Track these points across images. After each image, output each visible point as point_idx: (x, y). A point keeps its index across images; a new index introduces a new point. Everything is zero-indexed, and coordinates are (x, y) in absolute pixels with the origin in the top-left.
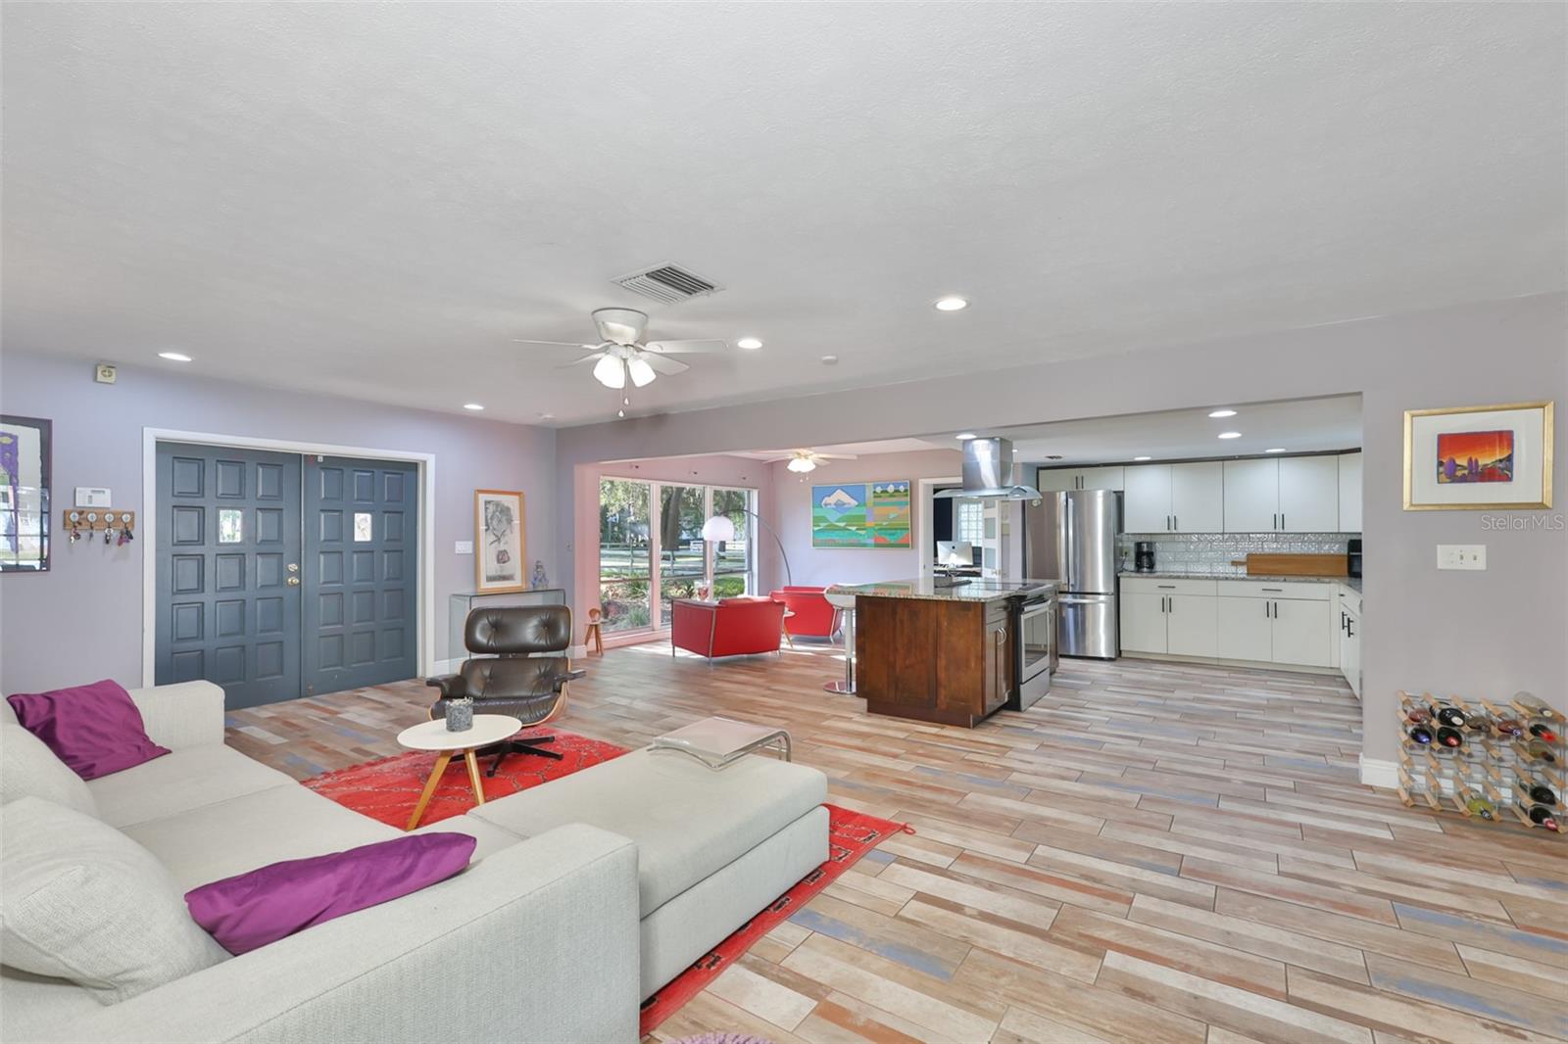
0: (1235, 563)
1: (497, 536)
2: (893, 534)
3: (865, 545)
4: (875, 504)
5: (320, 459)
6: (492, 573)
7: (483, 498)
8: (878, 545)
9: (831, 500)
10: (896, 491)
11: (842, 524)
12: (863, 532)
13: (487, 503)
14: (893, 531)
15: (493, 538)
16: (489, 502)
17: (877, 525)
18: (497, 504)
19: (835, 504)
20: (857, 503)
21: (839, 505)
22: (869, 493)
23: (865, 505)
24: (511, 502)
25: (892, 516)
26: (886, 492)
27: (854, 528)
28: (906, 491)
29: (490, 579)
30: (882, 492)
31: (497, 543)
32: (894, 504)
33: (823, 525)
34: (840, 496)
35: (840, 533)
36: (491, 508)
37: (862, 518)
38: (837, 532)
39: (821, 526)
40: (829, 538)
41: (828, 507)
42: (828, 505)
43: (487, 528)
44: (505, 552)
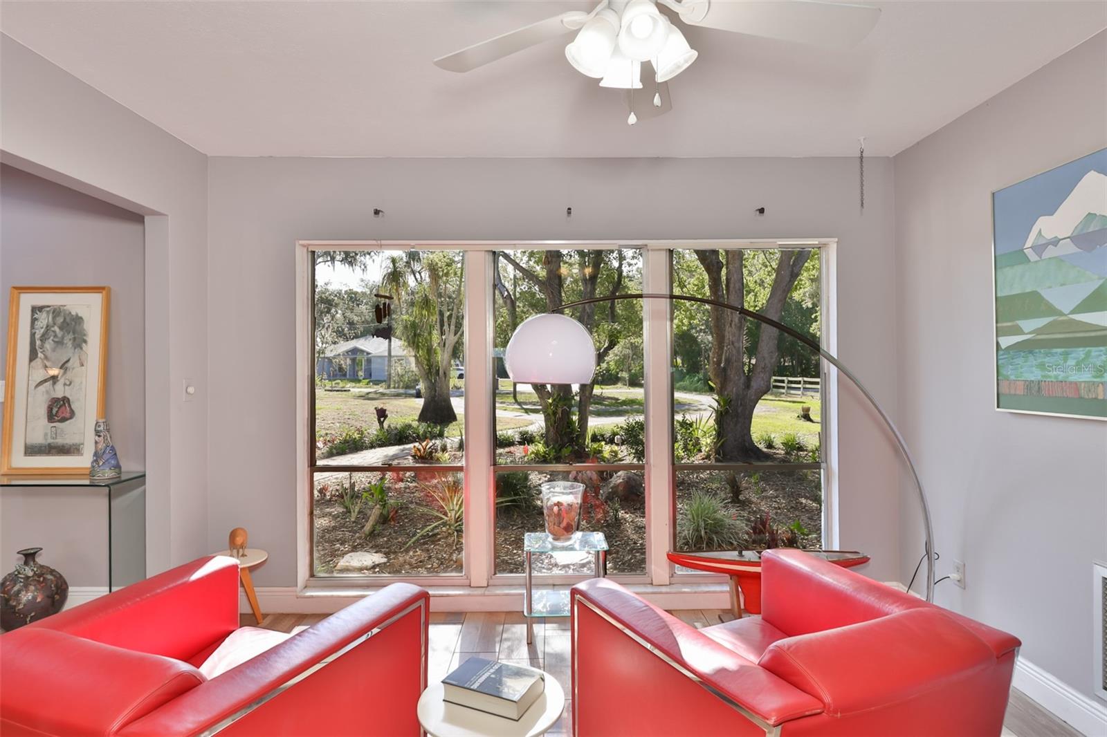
1: (50, 371)
6: (38, 438)
7: (28, 301)
9: (1067, 218)
13: (35, 310)
15: (43, 375)
16: (41, 309)
18: (56, 312)
19: (1078, 238)
21: (1091, 238)
24: (88, 308)
29: (31, 450)
31: (49, 384)
33: (1030, 326)
34: (1097, 194)
36: (44, 319)
38: (1081, 352)
39: (1022, 333)
40: (1061, 376)
41: (1046, 255)
42: (1045, 246)
43: (33, 355)
44: (65, 400)
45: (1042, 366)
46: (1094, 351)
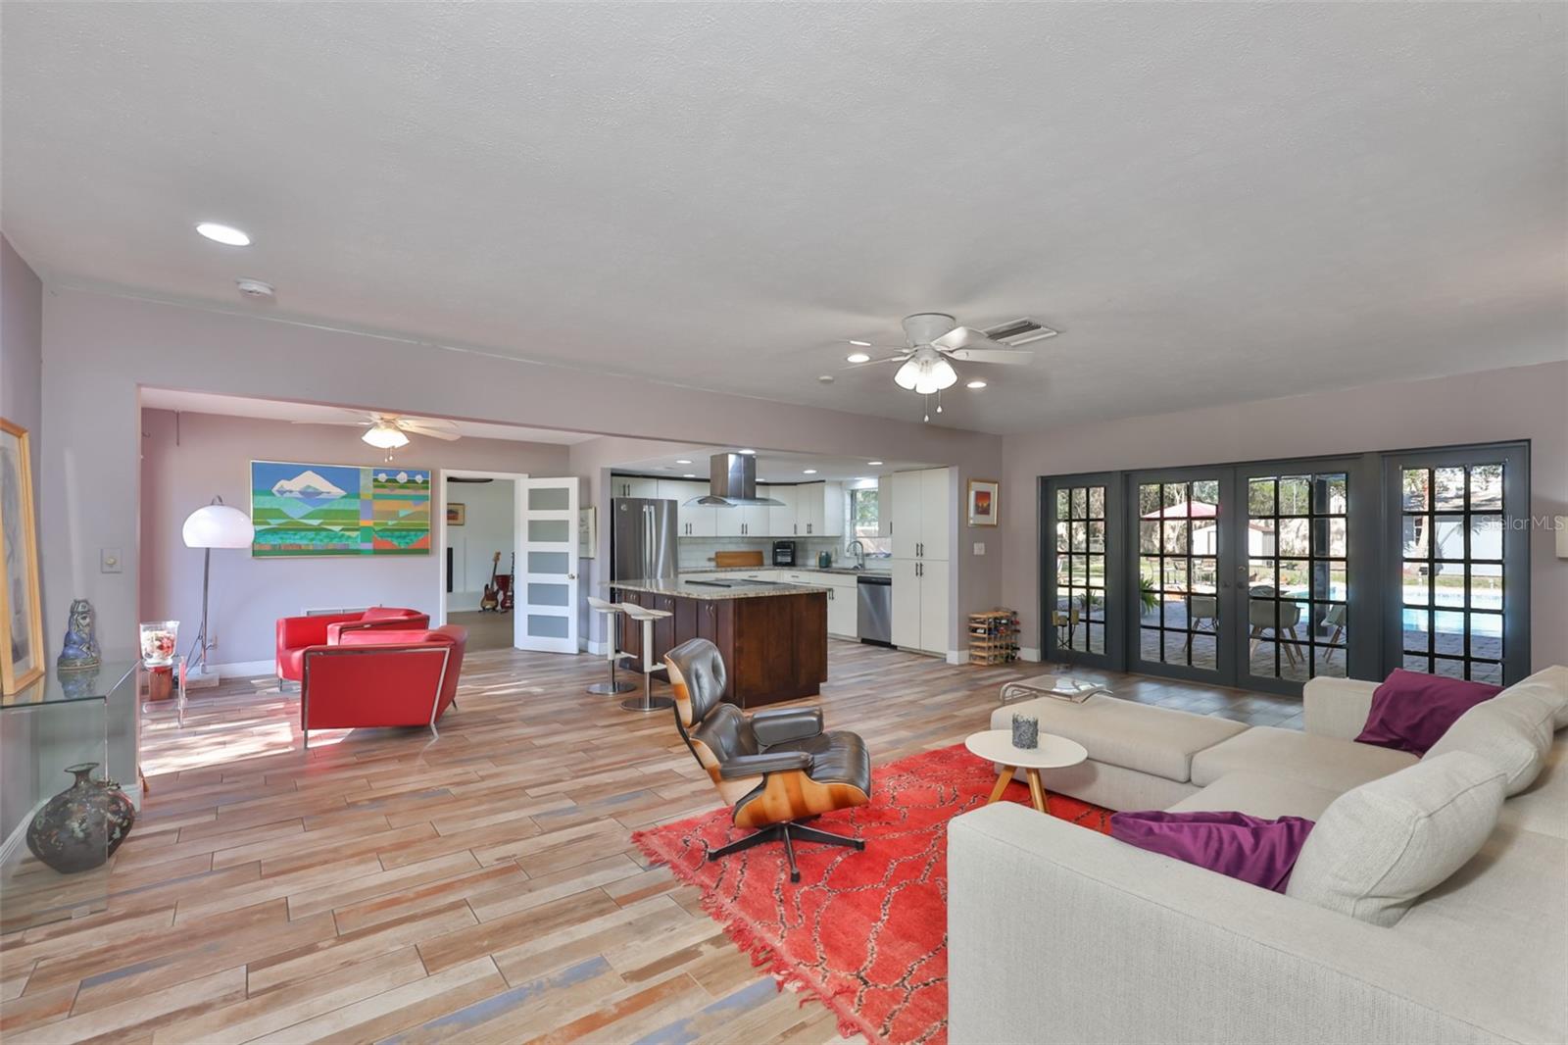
0: (710, 560)
2: (404, 537)
3: (356, 552)
4: (375, 497)
8: (378, 552)
9: (296, 484)
10: (409, 481)
11: (315, 522)
12: (354, 534)
14: (404, 533)
17: (375, 524)
19: (301, 492)
20: (344, 493)
21: (309, 495)
22: (366, 483)
23: (358, 496)
25: (402, 514)
26: (395, 481)
27: (337, 528)
28: (426, 482)
30: (387, 481)
32: (404, 498)
33: (274, 523)
34: (310, 480)
35: (311, 535)
37: (353, 514)
38: (303, 533)
39: (269, 524)
40: (292, 542)
41: (285, 495)
42: (285, 492)
45: (282, 538)
46: (309, 533)
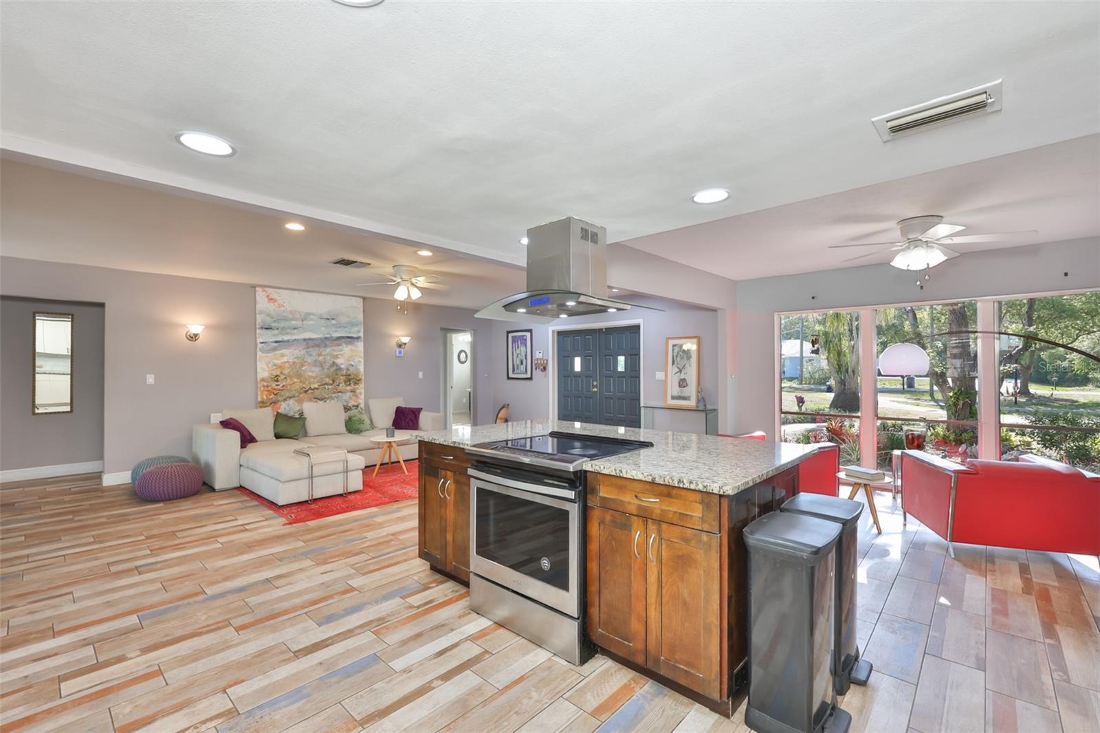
1: (679, 368)
5: (604, 330)
6: (675, 394)
7: (671, 342)
13: (674, 346)
15: (677, 370)
18: (681, 346)
24: (690, 346)
29: (673, 398)
31: (679, 373)
36: (677, 350)
43: (673, 363)
44: (685, 380)
